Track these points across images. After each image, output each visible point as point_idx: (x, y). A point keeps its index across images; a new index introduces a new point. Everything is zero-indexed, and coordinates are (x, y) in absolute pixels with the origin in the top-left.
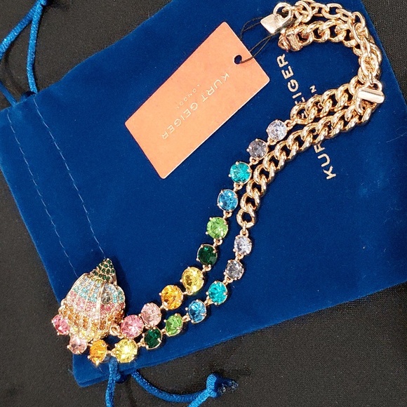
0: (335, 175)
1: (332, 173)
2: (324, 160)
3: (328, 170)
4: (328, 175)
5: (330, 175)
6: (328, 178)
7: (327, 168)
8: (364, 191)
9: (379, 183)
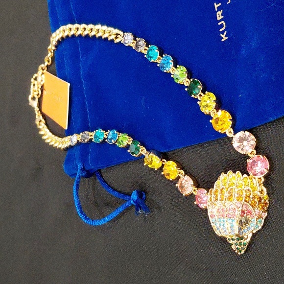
0: (227, 38)
1: (226, 36)
2: (222, 26)
3: (223, 34)
4: (223, 38)
5: (224, 38)
6: (222, 40)
7: (223, 32)
8: (244, 51)
9: (254, 44)
